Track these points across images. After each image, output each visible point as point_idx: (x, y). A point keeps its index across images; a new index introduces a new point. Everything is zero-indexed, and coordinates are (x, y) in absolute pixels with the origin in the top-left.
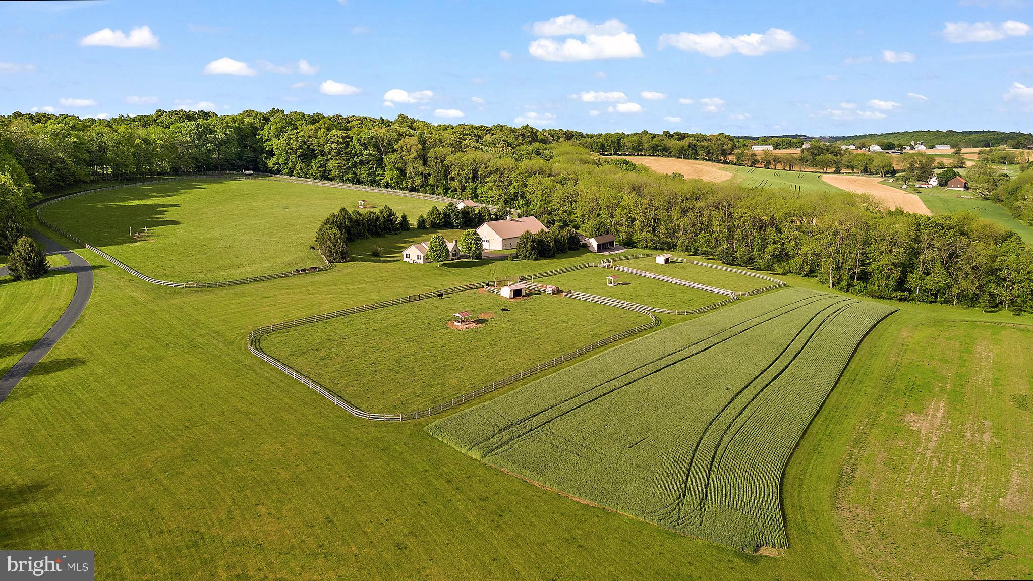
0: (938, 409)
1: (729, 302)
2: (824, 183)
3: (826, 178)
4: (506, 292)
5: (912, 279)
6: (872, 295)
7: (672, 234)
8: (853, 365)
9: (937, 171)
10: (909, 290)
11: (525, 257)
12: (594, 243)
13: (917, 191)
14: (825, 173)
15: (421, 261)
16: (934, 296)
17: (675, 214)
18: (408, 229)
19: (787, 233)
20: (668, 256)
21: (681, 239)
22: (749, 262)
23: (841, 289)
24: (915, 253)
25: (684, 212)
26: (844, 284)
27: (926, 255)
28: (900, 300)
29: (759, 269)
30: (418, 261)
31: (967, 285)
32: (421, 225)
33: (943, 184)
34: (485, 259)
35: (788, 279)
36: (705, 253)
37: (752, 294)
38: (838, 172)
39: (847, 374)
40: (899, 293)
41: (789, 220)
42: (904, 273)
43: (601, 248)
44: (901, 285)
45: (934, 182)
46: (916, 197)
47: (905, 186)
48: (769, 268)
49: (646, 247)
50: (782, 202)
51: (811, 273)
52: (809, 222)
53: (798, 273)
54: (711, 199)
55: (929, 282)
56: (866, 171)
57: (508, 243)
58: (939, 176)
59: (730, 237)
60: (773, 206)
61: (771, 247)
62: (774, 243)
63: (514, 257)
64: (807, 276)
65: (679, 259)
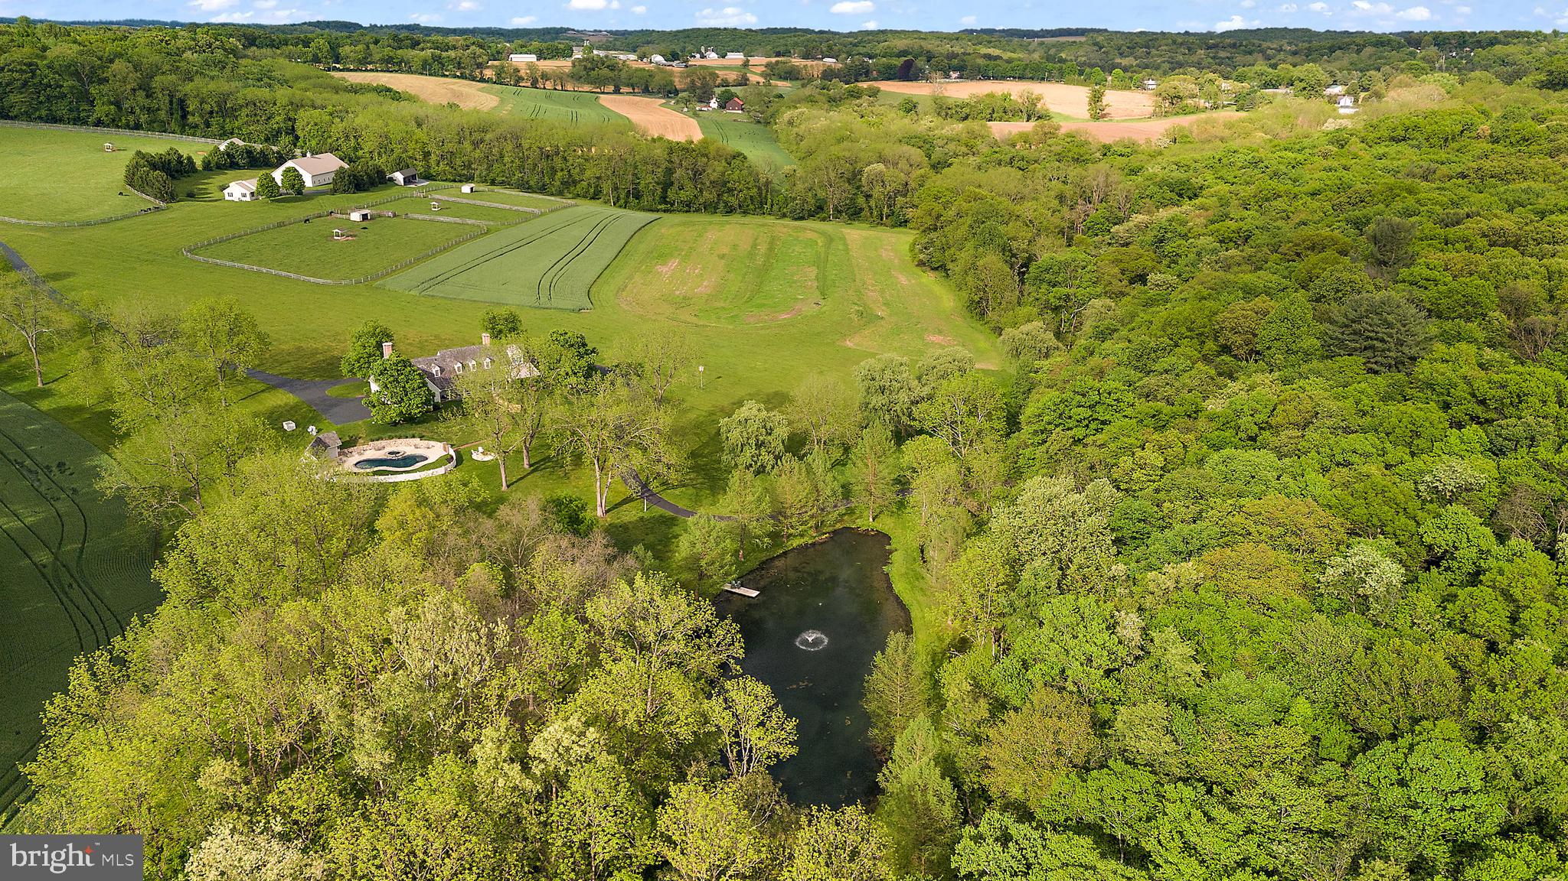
0: (674, 263)
1: (536, 216)
2: (603, 107)
3: (604, 99)
4: (356, 216)
5: (671, 194)
6: (644, 210)
7: (468, 166)
8: (627, 247)
9: (718, 91)
10: (669, 203)
11: (345, 191)
12: (399, 177)
13: (696, 115)
14: (603, 93)
15: (248, 198)
16: (688, 207)
17: (467, 146)
18: (195, 170)
19: (571, 162)
20: (473, 185)
21: (480, 170)
22: (542, 189)
23: (620, 207)
24: (670, 172)
25: (476, 144)
26: (622, 201)
27: (679, 173)
28: (665, 211)
29: (552, 195)
30: (244, 199)
31: (708, 196)
32: (207, 166)
33: (722, 106)
34: (306, 195)
35: (578, 201)
36: (502, 183)
37: (552, 211)
38: (617, 91)
39: (623, 252)
40: (663, 206)
41: (572, 148)
42: (665, 191)
43: (408, 180)
44: (664, 199)
45: (714, 104)
46: (694, 122)
47: (686, 109)
48: (560, 193)
49: (446, 180)
50: (563, 132)
51: (595, 197)
52: (590, 150)
53: (585, 197)
54: (499, 131)
55: (683, 195)
56: (647, 91)
57: (316, 179)
58: (720, 97)
59: (521, 168)
60: (556, 137)
61: (560, 174)
62: (562, 170)
63: (334, 191)
64: (593, 198)
65: (481, 189)
